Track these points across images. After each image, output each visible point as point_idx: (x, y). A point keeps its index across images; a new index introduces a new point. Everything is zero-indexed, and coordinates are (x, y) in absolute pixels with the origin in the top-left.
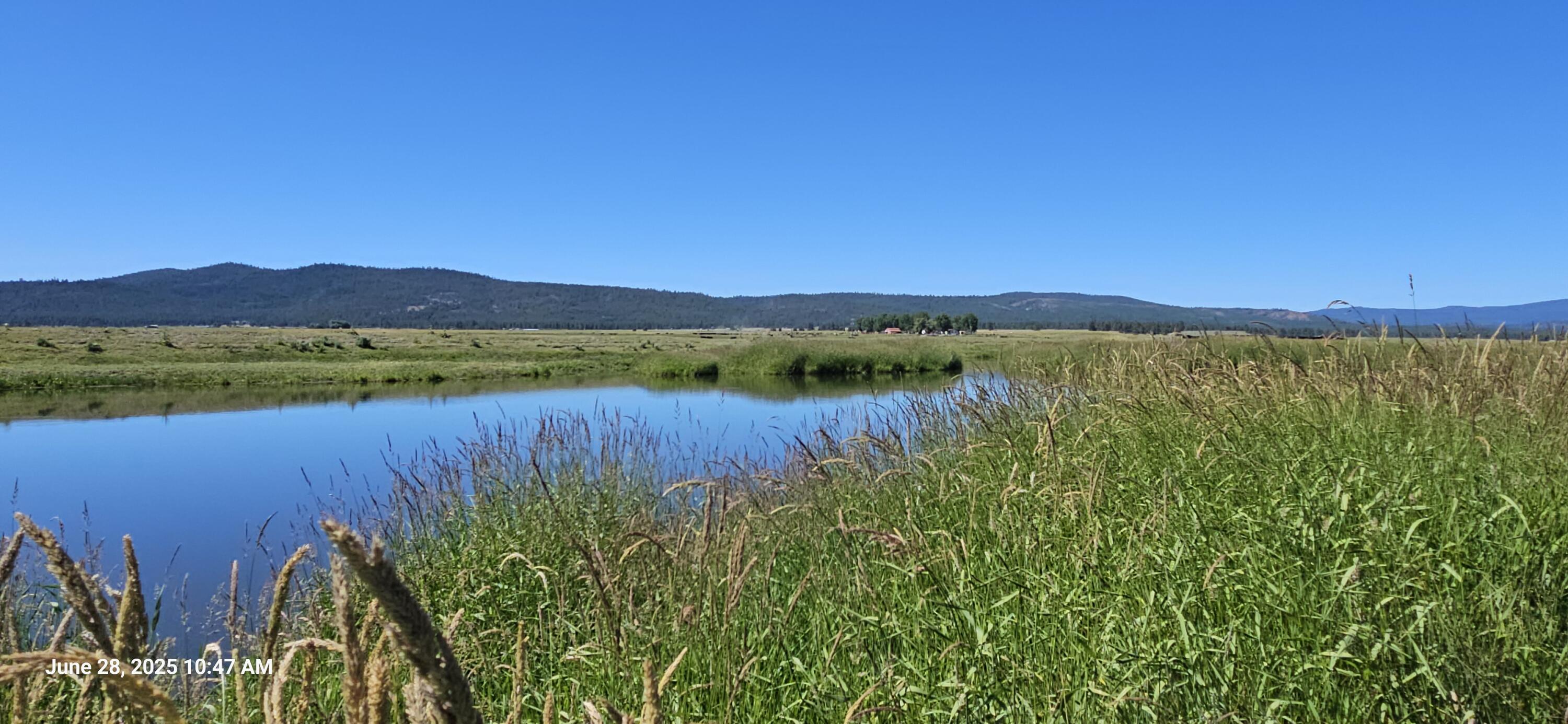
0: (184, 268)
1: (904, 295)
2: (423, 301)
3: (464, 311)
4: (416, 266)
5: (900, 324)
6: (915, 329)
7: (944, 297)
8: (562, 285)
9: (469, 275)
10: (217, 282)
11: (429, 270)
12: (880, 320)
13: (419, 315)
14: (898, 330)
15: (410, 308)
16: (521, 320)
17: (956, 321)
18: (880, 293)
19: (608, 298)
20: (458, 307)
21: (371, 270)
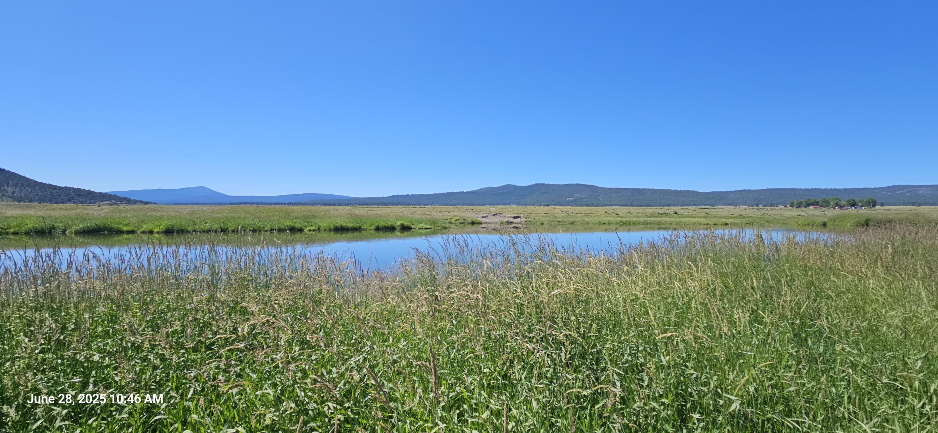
0: (495, 186)
1: (816, 189)
2: (572, 196)
3: (588, 200)
4: (570, 183)
5: (820, 204)
6: (831, 206)
7: (844, 189)
8: (628, 189)
9: (590, 186)
10: (504, 191)
11: (575, 184)
12: (806, 202)
13: (571, 201)
14: (818, 207)
15: (568, 199)
16: (611, 203)
17: (860, 202)
18: (799, 188)
19: (649, 193)
20: (586, 198)
21: (554, 185)
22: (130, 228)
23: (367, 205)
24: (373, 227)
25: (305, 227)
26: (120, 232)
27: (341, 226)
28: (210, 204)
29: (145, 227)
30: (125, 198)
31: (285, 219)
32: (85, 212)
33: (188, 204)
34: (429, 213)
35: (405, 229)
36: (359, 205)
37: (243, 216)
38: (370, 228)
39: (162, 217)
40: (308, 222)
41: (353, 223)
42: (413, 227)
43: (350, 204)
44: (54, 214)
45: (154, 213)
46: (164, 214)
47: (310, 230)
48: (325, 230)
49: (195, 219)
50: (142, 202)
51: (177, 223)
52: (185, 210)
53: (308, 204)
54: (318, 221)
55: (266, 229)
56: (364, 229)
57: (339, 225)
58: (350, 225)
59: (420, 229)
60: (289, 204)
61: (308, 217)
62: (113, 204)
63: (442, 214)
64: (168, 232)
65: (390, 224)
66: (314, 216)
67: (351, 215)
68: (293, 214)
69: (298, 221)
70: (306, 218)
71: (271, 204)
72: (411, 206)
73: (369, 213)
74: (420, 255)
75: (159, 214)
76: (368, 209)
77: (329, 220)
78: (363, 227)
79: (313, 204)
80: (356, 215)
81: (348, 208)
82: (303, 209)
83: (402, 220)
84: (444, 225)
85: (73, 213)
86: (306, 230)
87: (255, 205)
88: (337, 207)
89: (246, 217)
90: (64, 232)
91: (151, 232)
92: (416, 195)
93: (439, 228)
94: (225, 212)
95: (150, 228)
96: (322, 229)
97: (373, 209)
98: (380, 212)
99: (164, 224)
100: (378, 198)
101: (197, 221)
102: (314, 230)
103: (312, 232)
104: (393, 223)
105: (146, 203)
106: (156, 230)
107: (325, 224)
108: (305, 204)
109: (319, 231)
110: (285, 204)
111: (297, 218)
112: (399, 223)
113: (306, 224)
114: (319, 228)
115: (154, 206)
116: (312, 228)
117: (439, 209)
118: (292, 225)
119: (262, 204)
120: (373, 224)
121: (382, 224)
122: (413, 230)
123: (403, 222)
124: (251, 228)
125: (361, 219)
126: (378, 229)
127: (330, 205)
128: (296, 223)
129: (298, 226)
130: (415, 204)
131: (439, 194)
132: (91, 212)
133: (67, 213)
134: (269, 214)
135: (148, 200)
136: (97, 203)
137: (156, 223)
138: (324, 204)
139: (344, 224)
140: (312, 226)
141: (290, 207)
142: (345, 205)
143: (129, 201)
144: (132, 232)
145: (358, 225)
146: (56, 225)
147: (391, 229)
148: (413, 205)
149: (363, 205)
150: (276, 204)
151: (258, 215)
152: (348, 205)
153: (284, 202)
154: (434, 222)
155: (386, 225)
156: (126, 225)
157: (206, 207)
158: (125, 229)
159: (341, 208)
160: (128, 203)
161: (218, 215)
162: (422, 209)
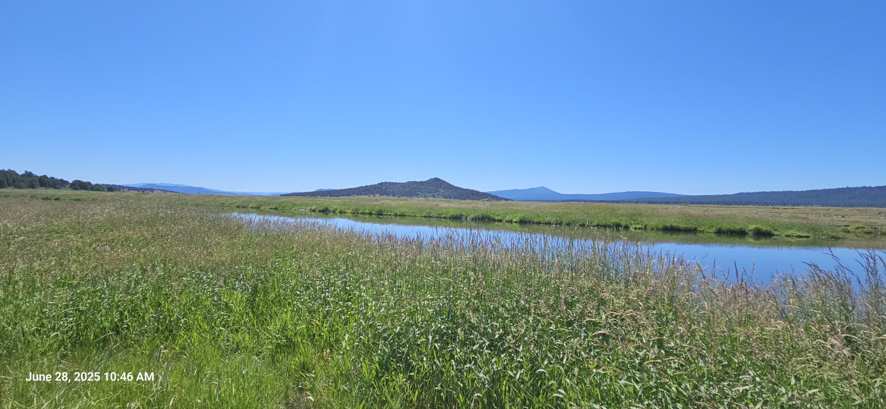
22: (500, 218)
23: (703, 203)
24: (714, 229)
25: (631, 224)
26: (494, 220)
27: (671, 226)
28: (548, 201)
29: (508, 218)
30: (496, 196)
31: (611, 216)
32: (477, 206)
33: (532, 201)
34: (804, 216)
35: (760, 234)
36: (692, 203)
37: (574, 212)
38: (709, 231)
39: (518, 210)
40: (634, 220)
41: (686, 224)
42: (775, 233)
43: (680, 203)
44: (462, 206)
45: (513, 208)
46: (519, 208)
47: (636, 228)
48: (652, 229)
49: (539, 213)
50: (505, 199)
51: (528, 216)
52: (533, 205)
53: (632, 202)
54: (645, 219)
55: (593, 224)
56: (700, 232)
57: (668, 225)
58: (682, 226)
59: (789, 236)
60: (613, 202)
61: (634, 215)
62: (489, 200)
63: (830, 218)
64: (523, 222)
65: (738, 227)
66: (640, 215)
67: (684, 215)
68: (619, 212)
69: (624, 218)
70: (633, 216)
71: (597, 202)
72: (770, 206)
73: (706, 213)
74: (822, 275)
75: (516, 208)
76: (705, 209)
77: (656, 220)
78: (699, 229)
79: (637, 202)
80: (690, 215)
81: (678, 207)
82: (629, 207)
83: (756, 224)
84: (834, 234)
85: (470, 206)
86: (632, 229)
87: (583, 203)
88: (666, 206)
89: (577, 213)
90: (466, 218)
91: (511, 222)
92: (779, 192)
93: (824, 237)
94: (560, 208)
95: (511, 218)
96: (649, 228)
97: (712, 209)
98: (722, 213)
99: (519, 216)
100: (718, 196)
101: (541, 215)
102: (640, 229)
103: (638, 231)
104: (744, 227)
105: (507, 200)
106: (514, 220)
107: (653, 222)
108: (629, 202)
109: (645, 230)
110: (609, 202)
111: (622, 215)
112: (752, 227)
113: (632, 222)
114: (645, 227)
115: (513, 202)
116: (638, 226)
117: (824, 212)
118: (618, 222)
119: (589, 201)
120: (713, 226)
121: (725, 226)
122: (775, 237)
123: (759, 226)
124: (581, 223)
125: (697, 220)
126: (719, 232)
127: (656, 203)
128: (621, 220)
129: (623, 223)
130: (777, 204)
131: (822, 190)
132: (479, 206)
133: (468, 206)
134: (597, 210)
135: (508, 198)
136: (481, 200)
137: (515, 215)
138: (649, 202)
139: (675, 225)
140: (638, 224)
141: (616, 205)
142: (674, 203)
143: (498, 199)
144: (500, 221)
145: (693, 227)
146: (463, 213)
147: (741, 234)
148: (772, 205)
149: (697, 204)
150: (600, 201)
151: (587, 211)
152: (677, 203)
153: (608, 200)
154: (814, 229)
155: (732, 228)
156: (498, 215)
157: (546, 204)
158: (497, 218)
159: (670, 206)
160: (497, 200)
161: (555, 211)
162: (789, 211)
